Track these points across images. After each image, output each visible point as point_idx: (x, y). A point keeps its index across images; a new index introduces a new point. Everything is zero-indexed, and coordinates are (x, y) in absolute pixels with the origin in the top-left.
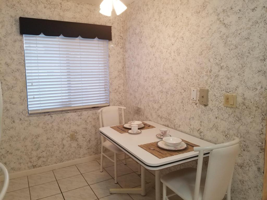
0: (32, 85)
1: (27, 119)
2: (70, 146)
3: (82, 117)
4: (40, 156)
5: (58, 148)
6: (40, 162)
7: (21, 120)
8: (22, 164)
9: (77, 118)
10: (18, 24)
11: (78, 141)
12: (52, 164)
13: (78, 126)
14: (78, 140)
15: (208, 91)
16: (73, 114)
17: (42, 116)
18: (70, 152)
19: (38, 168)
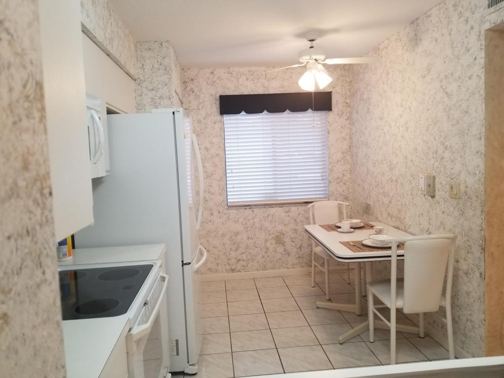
0: (232, 172)
1: (226, 211)
2: (275, 251)
3: (291, 214)
4: (239, 258)
5: (260, 252)
6: (239, 267)
7: (219, 212)
8: (220, 266)
9: (283, 215)
10: (218, 102)
11: (285, 246)
12: (253, 271)
13: (285, 225)
14: (285, 243)
15: (434, 178)
16: (279, 209)
17: (243, 210)
18: (275, 259)
19: (236, 273)
